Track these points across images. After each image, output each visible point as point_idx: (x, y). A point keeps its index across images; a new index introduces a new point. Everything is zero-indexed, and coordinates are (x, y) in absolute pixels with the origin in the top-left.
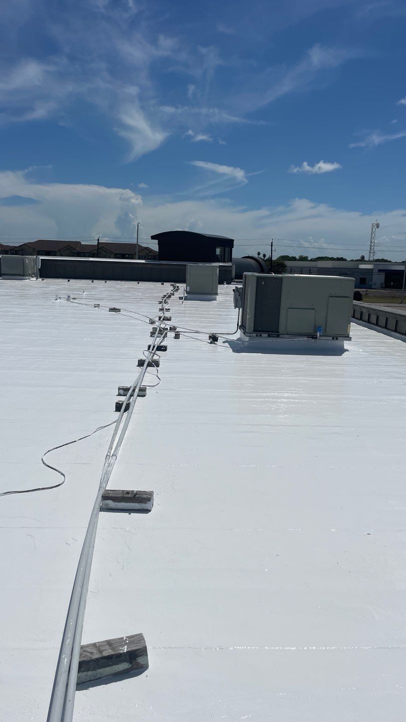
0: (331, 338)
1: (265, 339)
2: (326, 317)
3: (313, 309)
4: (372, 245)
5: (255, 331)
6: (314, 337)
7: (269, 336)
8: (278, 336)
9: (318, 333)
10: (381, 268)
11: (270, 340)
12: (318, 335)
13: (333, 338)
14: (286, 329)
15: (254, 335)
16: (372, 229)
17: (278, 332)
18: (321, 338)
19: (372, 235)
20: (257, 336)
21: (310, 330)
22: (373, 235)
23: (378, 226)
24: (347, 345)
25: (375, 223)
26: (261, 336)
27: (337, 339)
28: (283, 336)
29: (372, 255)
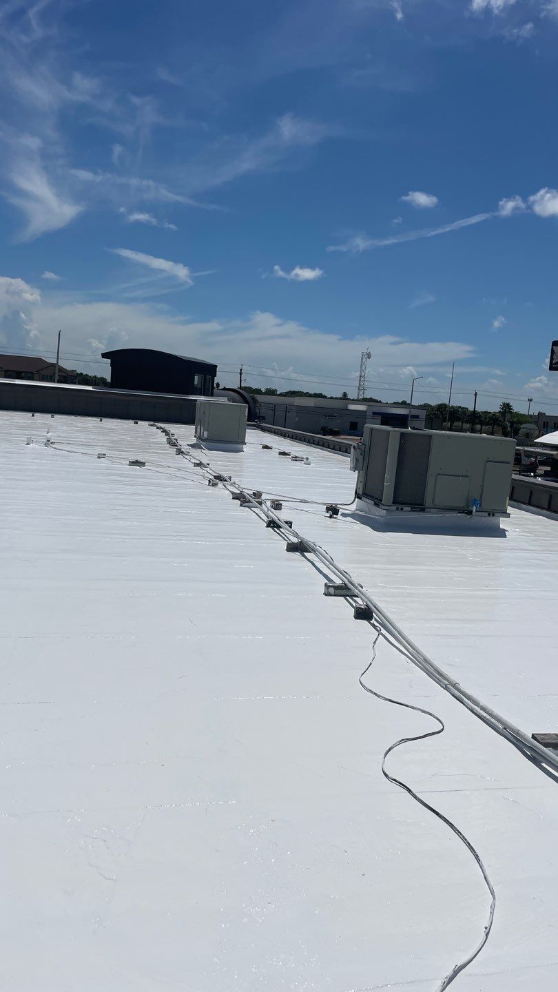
0: (486, 514)
1: (408, 515)
2: (482, 487)
3: (467, 477)
4: (362, 379)
5: (395, 502)
6: (470, 513)
7: (411, 510)
8: (423, 510)
9: (475, 507)
10: (376, 410)
11: (415, 515)
12: (474, 510)
13: (489, 515)
14: (433, 500)
15: (394, 508)
16: (362, 359)
17: (422, 505)
18: (478, 513)
19: (361, 367)
20: (397, 509)
21: (461, 504)
22: (364, 367)
23: (369, 356)
24: (504, 523)
25: (365, 351)
26: (402, 509)
27: (493, 515)
28: (428, 510)
29: (361, 393)
